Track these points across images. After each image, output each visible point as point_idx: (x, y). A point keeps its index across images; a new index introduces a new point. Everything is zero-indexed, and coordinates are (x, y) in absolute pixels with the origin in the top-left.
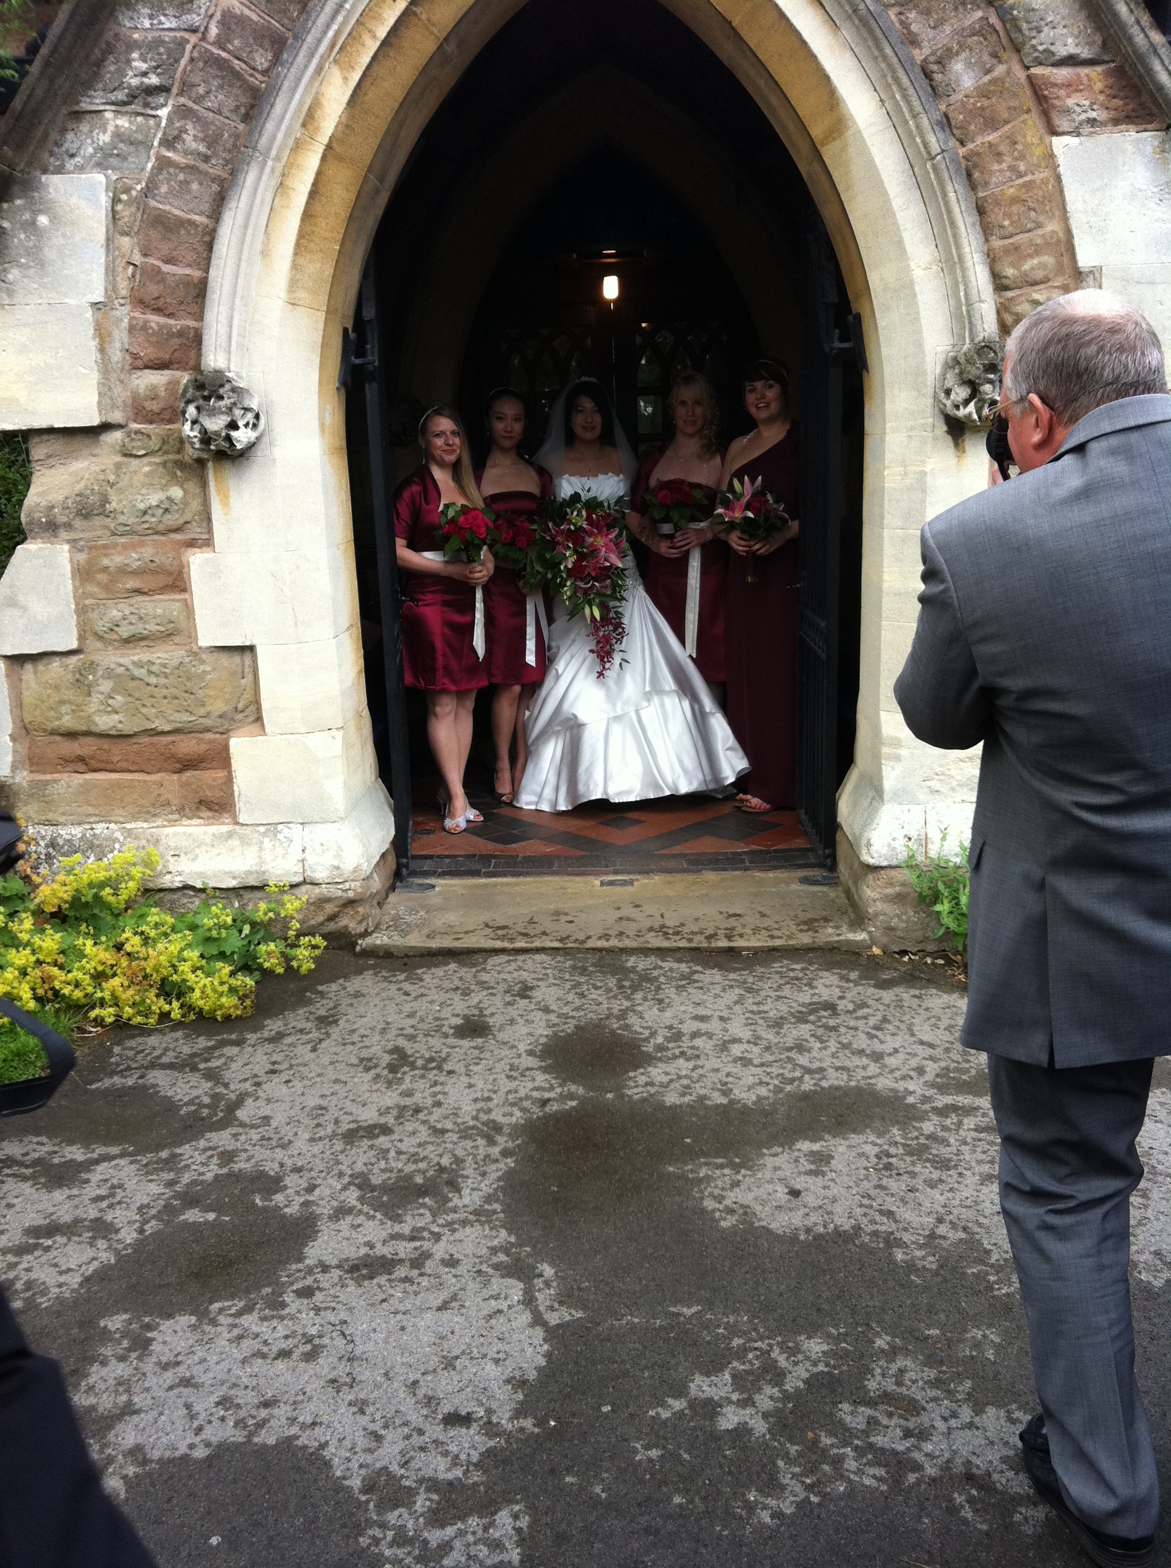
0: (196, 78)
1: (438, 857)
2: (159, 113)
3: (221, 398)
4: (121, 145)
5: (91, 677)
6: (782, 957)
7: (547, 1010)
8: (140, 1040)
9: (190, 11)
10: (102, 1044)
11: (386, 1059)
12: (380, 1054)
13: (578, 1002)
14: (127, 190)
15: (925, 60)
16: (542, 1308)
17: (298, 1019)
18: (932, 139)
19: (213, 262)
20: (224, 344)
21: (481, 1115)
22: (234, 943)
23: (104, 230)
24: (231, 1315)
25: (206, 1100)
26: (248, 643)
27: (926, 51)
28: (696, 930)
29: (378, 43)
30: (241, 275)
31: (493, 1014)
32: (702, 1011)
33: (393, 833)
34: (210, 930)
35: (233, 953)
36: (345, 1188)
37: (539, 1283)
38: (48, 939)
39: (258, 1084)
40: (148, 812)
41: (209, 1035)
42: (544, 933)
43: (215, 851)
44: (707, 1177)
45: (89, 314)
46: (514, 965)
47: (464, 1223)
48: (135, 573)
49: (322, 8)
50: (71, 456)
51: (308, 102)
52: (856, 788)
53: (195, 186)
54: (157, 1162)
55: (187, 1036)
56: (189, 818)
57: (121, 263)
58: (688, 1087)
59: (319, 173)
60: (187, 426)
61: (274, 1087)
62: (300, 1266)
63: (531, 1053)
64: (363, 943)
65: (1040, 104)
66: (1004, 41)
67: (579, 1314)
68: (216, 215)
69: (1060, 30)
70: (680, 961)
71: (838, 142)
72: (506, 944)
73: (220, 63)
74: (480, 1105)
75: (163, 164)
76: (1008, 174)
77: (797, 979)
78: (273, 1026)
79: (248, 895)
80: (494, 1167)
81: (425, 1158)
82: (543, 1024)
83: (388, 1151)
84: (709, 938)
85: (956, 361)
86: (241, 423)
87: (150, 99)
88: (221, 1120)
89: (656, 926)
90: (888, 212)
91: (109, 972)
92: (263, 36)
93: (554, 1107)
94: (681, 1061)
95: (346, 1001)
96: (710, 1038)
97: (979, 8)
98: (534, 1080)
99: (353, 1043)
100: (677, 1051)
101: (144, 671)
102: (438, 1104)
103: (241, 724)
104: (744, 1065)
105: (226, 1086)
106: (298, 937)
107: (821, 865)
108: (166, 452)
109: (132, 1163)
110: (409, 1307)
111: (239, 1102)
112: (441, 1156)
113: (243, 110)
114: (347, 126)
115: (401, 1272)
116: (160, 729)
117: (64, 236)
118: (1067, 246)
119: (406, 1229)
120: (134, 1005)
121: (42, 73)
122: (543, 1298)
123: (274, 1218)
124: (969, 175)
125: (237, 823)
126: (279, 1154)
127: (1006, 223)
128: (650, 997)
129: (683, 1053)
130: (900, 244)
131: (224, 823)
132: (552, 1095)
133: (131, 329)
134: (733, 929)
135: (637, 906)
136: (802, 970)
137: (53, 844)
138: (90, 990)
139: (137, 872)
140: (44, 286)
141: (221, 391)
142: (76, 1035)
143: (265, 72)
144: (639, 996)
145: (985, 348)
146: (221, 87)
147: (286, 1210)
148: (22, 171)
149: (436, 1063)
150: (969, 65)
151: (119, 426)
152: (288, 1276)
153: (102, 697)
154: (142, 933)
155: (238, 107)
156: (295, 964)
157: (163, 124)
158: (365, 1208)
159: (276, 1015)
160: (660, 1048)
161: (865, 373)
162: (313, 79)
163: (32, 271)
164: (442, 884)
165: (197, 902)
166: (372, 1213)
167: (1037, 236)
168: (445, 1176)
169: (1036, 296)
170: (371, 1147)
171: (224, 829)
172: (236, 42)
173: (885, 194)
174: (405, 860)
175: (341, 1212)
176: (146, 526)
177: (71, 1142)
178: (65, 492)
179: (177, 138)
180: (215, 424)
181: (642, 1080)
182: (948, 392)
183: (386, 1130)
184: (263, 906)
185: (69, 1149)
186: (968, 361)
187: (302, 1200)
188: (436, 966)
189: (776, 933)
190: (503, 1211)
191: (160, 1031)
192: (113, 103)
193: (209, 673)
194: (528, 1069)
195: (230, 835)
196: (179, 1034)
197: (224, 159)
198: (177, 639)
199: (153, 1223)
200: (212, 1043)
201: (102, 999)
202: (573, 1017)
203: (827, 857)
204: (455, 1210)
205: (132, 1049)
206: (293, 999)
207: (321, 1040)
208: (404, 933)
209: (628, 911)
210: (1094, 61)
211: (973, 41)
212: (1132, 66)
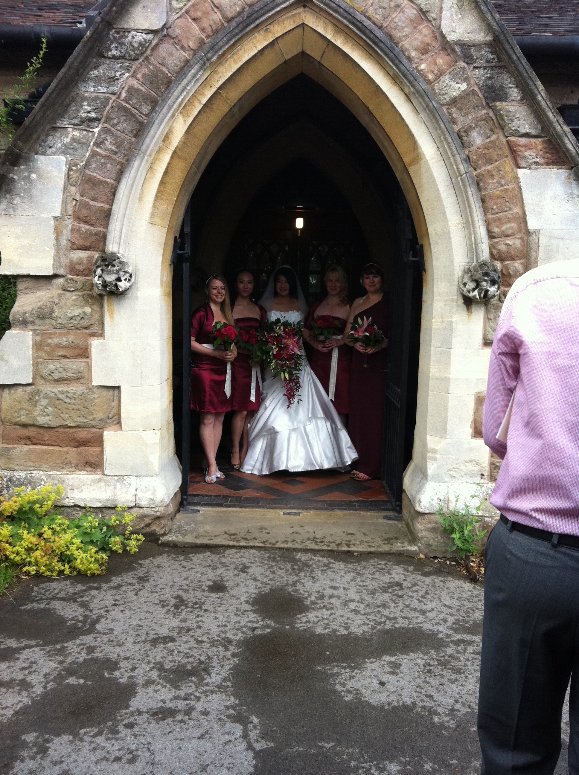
0: (113, 116)
1: (202, 495)
2: (94, 130)
3: (114, 266)
4: (74, 144)
5: (37, 398)
6: (374, 557)
7: (255, 580)
8: (47, 584)
9: (113, 85)
10: (28, 585)
11: (173, 601)
12: (170, 598)
13: (271, 576)
14: (76, 165)
15: (459, 130)
16: (252, 740)
17: (128, 577)
18: (461, 167)
19: (115, 201)
20: (117, 241)
21: (222, 634)
22: (98, 536)
23: (63, 183)
24: (91, 736)
25: (81, 618)
26: (117, 385)
27: (460, 126)
28: (331, 541)
29: (202, 106)
30: (128, 209)
31: (228, 580)
32: (334, 584)
33: (180, 482)
34: (86, 528)
35: (97, 541)
36: (151, 670)
37: (251, 726)
38: (5, 529)
39: (107, 611)
40: (60, 467)
41: (83, 583)
42: (255, 538)
43: (92, 488)
44: (337, 673)
45: (52, 222)
46: (238, 555)
47: (212, 692)
48: (64, 347)
49: (177, 88)
50: (37, 289)
51: (167, 130)
52: (413, 473)
53: (109, 165)
54: (54, 651)
55: (72, 584)
56: (80, 471)
57: (70, 199)
58: (327, 624)
59: (169, 164)
60: (96, 278)
61: (115, 613)
62: (127, 711)
63: (247, 602)
64: (163, 539)
65: (512, 154)
66: (496, 124)
67: (272, 745)
68: (118, 179)
69: (522, 122)
70: (323, 556)
71: (416, 165)
72: (235, 543)
73: (125, 109)
74: (221, 629)
75: (94, 154)
76: (496, 185)
77: (382, 569)
78: (116, 580)
79: (106, 511)
80: (228, 662)
81: (192, 656)
82: (253, 587)
83: (173, 651)
84: (338, 545)
85: (469, 270)
86: (123, 279)
87: (90, 124)
88: (88, 629)
89: (311, 537)
90: (439, 198)
91: (34, 548)
92: (147, 99)
93: (259, 632)
94: (324, 610)
95: (153, 570)
96: (339, 599)
97: (485, 109)
98: (248, 617)
99: (156, 592)
100: (322, 605)
101: (64, 396)
102: (199, 627)
103: (111, 424)
104: (356, 614)
105: (91, 611)
106: (130, 534)
107: (394, 510)
108: (85, 290)
109: (41, 650)
110: (183, 736)
111: (97, 621)
112: (200, 655)
113: (135, 132)
114: (184, 143)
115: (179, 717)
116: (69, 425)
117: (43, 184)
118: (523, 219)
119: (182, 693)
120: (46, 566)
121: (41, 109)
122: (253, 735)
123: (114, 684)
124: (478, 184)
125: (104, 474)
126: (118, 649)
127: (495, 207)
128: (308, 575)
129: (325, 606)
130: (444, 214)
131: (97, 474)
132: (258, 625)
133: (72, 230)
134: (350, 541)
135: (302, 526)
136: (385, 564)
137: (10, 480)
138: (24, 556)
139: (53, 496)
140: (30, 207)
141: (114, 263)
142: (15, 580)
143: (147, 115)
144: (302, 574)
145: (483, 265)
146: (125, 120)
147: (120, 680)
148: (25, 153)
149: (198, 605)
150: (479, 134)
151: (62, 276)
152: (121, 716)
153: (42, 408)
154: (53, 529)
155: (132, 130)
156: (128, 548)
157: (96, 135)
158: (161, 681)
159: (118, 575)
160: (313, 603)
161: (424, 273)
162: (169, 120)
163: (26, 200)
164: (203, 510)
165: (81, 513)
166: (165, 684)
167: (509, 214)
168: (202, 666)
169: (508, 242)
170: (165, 648)
171: (97, 477)
172: (134, 101)
173: (438, 190)
174: (185, 497)
175: (149, 683)
176: (72, 325)
177: (10, 637)
178: (33, 306)
179: (102, 142)
180: (110, 278)
181: (304, 619)
182: (465, 284)
183: (173, 640)
184: (114, 517)
185: (9, 640)
186: (475, 270)
187: (129, 675)
188: (200, 553)
189: (371, 544)
190: (232, 687)
191: (58, 580)
192: (72, 125)
193: (96, 398)
194: (245, 611)
195: (100, 480)
196: (68, 582)
197: (124, 154)
198: (82, 381)
199: (51, 683)
200: (85, 588)
201: (30, 562)
202: (269, 584)
203: (397, 506)
204: (207, 684)
205: (43, 589)
206: (126, 567)
207: (140, 590)
208: (184, 535)
209: (297, 529)
210: (538, 136)
211: (482, 123)
212: (555, 140)
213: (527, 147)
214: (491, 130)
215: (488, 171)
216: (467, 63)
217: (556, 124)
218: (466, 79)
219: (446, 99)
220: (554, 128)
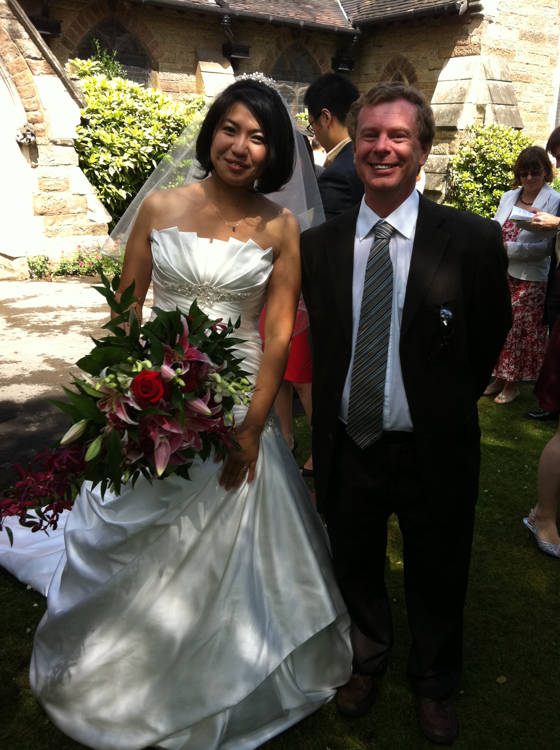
18: (6, 74)
65: (30, 68)
66: (19, 51)
69: (32, 50)
76: (24, 83)
97: (11, 42)
118: (41, 103)
124: (15, 83)
127: (25, 95)
145: (25, 126)
150: (11, 56)
167: (33, 99)
169: (35, 114)
182: (18, 136)
186: (22, 129)
210: (41, 59)
211: (11, 50)
212: (49, 62)
213: (37, 65)
214: (17, 54)
215: (19, 76)
217: (49, 54)
220: (48, 56)
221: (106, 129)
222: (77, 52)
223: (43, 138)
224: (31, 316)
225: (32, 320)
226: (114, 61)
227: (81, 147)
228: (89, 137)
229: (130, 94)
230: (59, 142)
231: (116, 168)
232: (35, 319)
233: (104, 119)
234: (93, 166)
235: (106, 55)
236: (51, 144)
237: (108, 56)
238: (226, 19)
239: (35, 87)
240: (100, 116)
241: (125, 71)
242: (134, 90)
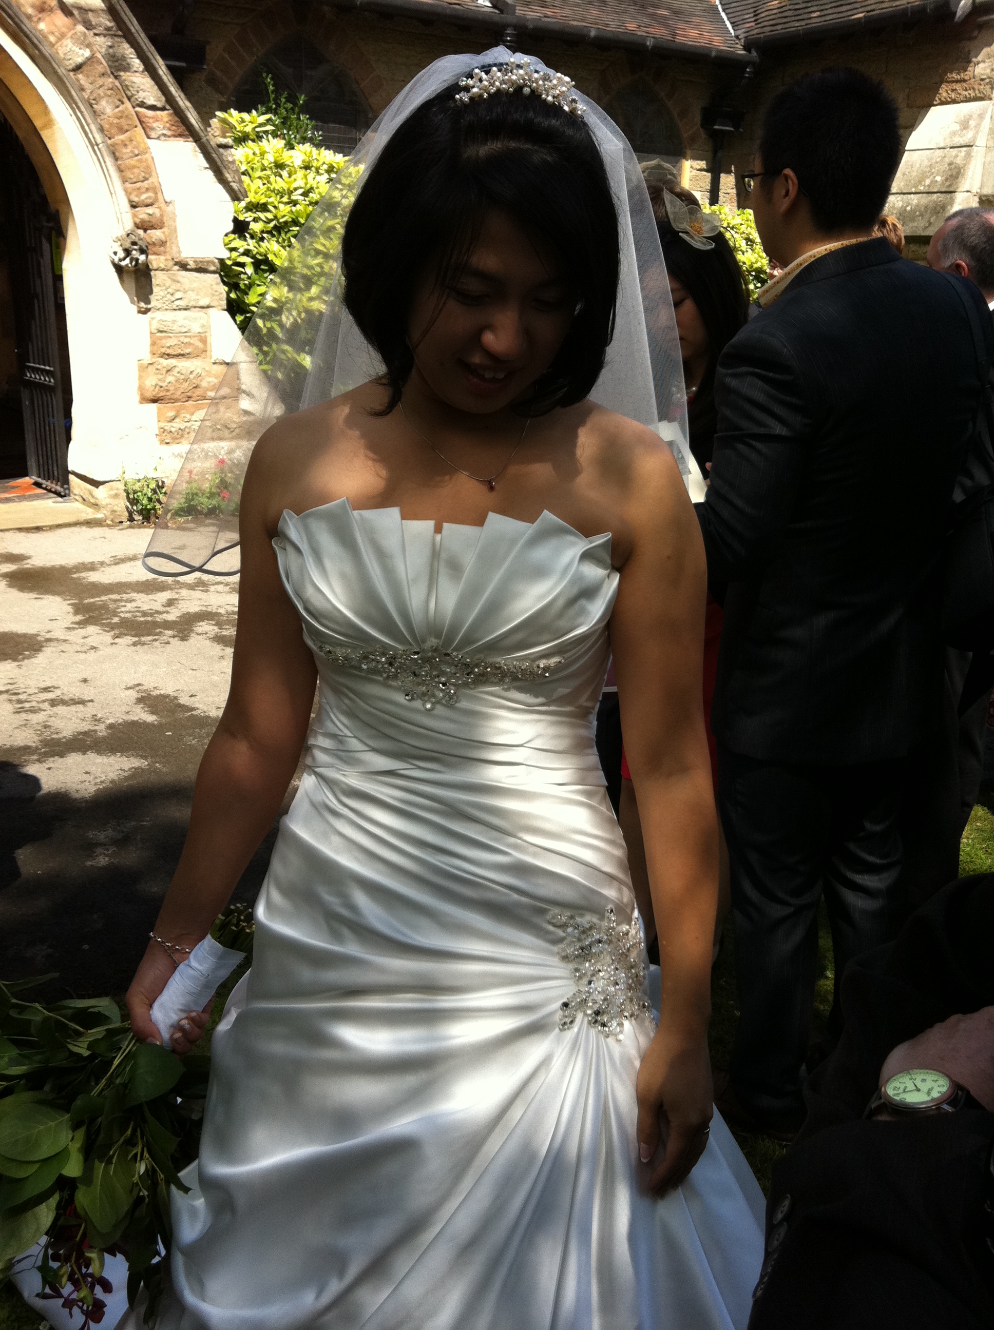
15: (88, 98)
18: (97, 136)
27: (89, 94)
65: (142, 125)
66: (123, 94)
69: (147, 93)
71: (49, 130)
76: (131, 155)
85: (117, 239)
97: (110, 77)
118: (158, 189)
124: (114, 153)
127: (132, 176)
145: (129, 234)
167: (146, 184)
169: (148, 212)
182: (115, 253)
186: (122, 239)
189: (54, 519)
210: (163, 109)
211: (109, 92)
212: (179, 114)
213: (156, 119)
214: (120, 100)
215: (122, 141)
216: (87, 29)
217: (178, 99)
218: (89, 46)
219: (71, 64)
220: (177, 103)
221: (280, 240)
222: (233, 99)
223: (162, 258)
224: (121, 600)
225: (123, 609)
226: (299, 115)
227: (233, 273)
228: (248, 256)
229: (326, 176)
230: (192, 265)
231: (294, 313)
232: (130, 606)
233: (278, 221)
234: (254, 309)
235: (285, 103)
236: (177, 268)
237: (289, 106)
238: (509, 35)
239: (150, 159)
240: (270, 216)
241: (318, 132)
242: (334, 167)
